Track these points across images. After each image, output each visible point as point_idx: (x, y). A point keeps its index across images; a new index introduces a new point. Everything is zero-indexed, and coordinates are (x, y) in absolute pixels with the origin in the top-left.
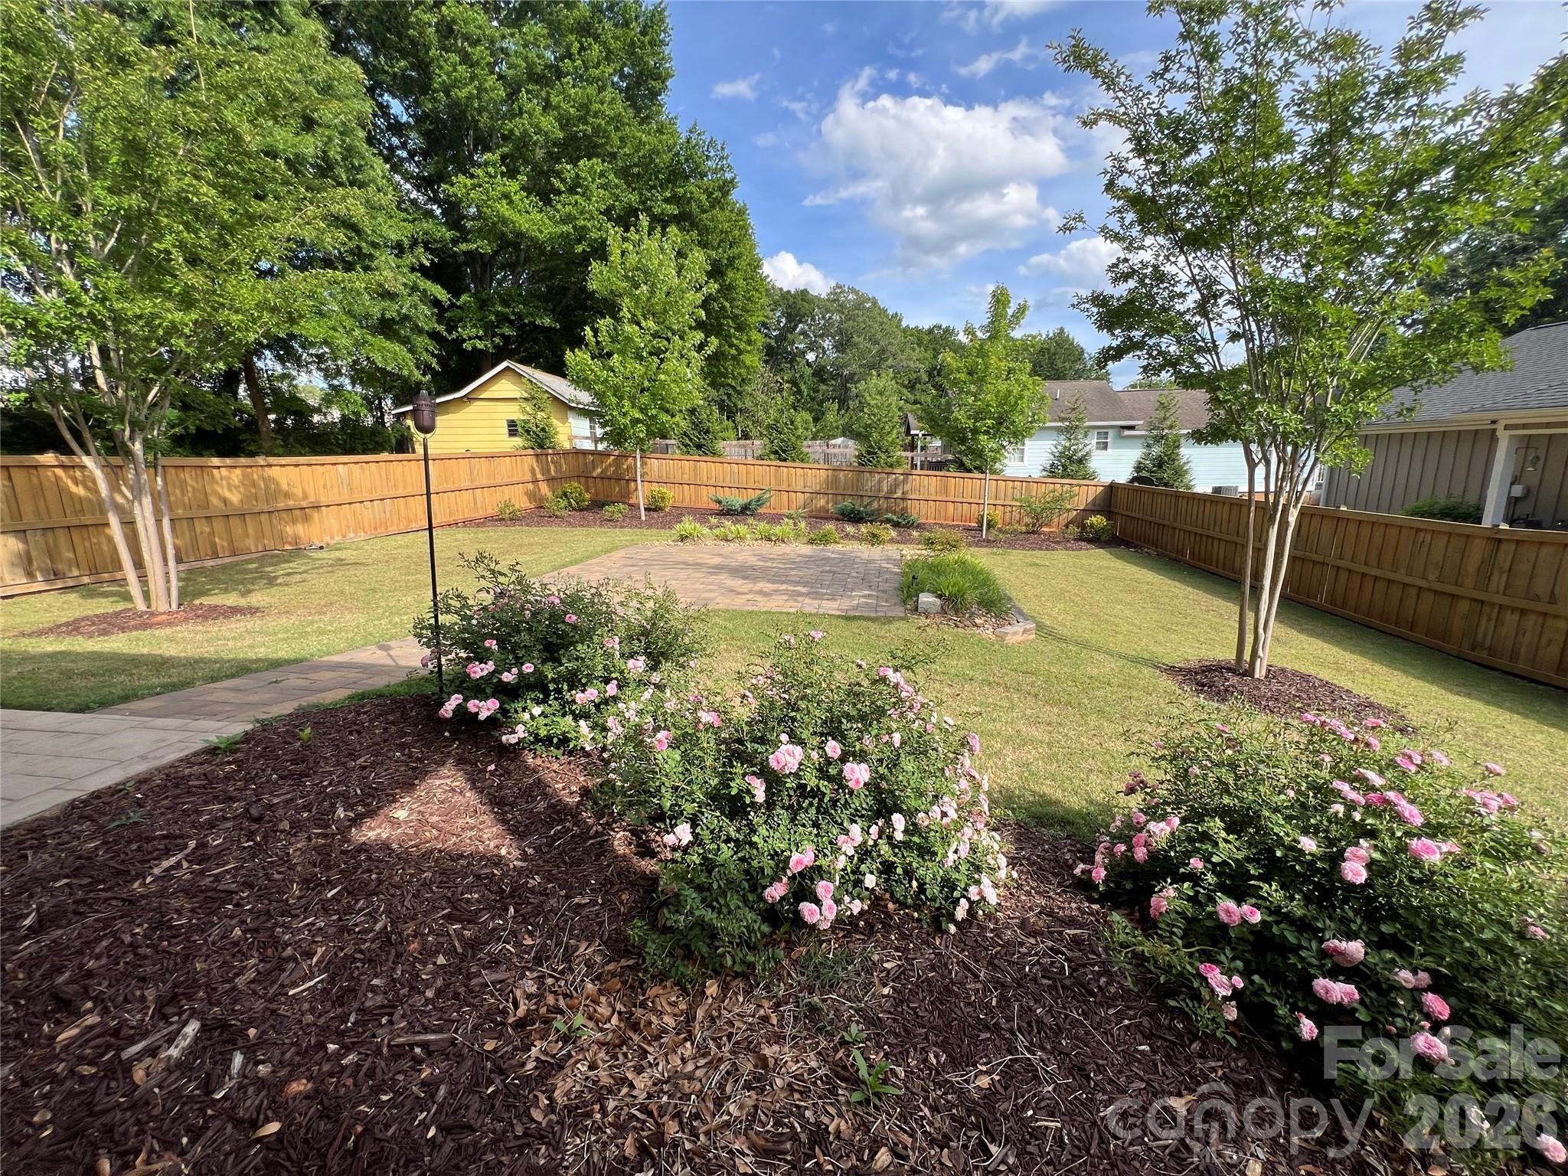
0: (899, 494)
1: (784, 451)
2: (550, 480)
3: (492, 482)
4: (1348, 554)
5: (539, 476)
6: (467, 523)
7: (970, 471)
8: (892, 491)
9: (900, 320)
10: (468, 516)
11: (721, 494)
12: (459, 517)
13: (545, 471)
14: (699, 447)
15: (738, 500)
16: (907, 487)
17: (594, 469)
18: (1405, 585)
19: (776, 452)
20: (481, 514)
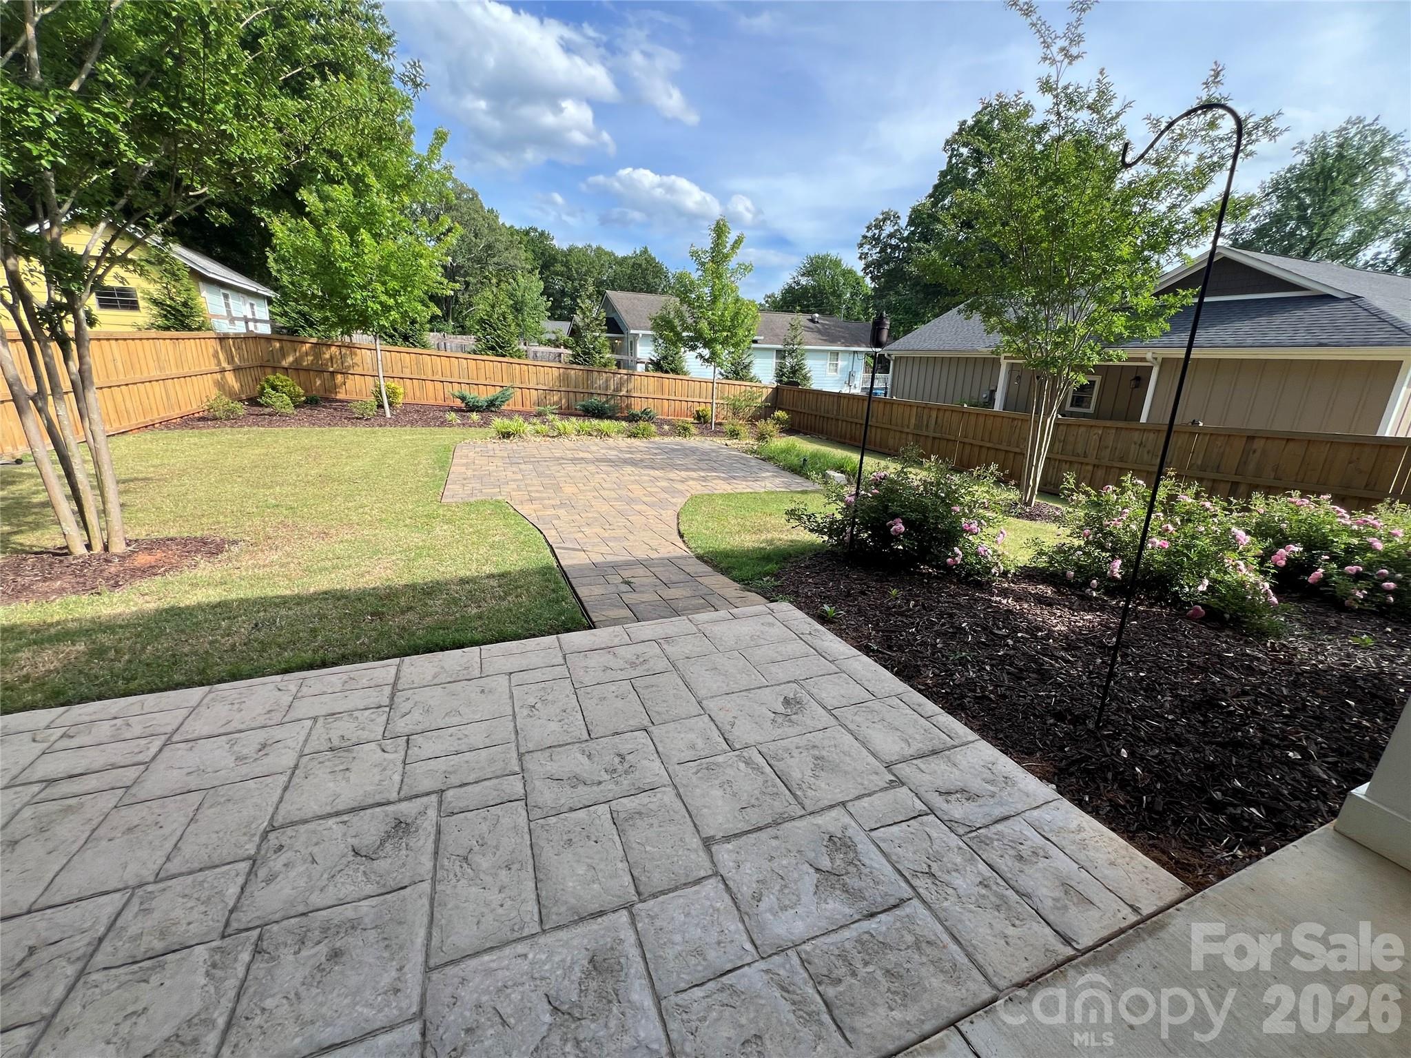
0: (623, 393)
1: (501, 347)
2: (236, 370)
3: (181, 372)
4: (971, 435)
5: (225, 365)
6: (167, 424)
7: (667, 372)
8: (618, 389)
9: (497, 217)
10: (164, 415)
11: (466, 391)
12: (156, 417)
13: (230, 360)
14: (406, 338)
15: (482, 395)
16: (631, 386)
17: (284, 357)
18: (1007, 451)
19: (493, 348)
20: (176, 413)
